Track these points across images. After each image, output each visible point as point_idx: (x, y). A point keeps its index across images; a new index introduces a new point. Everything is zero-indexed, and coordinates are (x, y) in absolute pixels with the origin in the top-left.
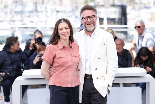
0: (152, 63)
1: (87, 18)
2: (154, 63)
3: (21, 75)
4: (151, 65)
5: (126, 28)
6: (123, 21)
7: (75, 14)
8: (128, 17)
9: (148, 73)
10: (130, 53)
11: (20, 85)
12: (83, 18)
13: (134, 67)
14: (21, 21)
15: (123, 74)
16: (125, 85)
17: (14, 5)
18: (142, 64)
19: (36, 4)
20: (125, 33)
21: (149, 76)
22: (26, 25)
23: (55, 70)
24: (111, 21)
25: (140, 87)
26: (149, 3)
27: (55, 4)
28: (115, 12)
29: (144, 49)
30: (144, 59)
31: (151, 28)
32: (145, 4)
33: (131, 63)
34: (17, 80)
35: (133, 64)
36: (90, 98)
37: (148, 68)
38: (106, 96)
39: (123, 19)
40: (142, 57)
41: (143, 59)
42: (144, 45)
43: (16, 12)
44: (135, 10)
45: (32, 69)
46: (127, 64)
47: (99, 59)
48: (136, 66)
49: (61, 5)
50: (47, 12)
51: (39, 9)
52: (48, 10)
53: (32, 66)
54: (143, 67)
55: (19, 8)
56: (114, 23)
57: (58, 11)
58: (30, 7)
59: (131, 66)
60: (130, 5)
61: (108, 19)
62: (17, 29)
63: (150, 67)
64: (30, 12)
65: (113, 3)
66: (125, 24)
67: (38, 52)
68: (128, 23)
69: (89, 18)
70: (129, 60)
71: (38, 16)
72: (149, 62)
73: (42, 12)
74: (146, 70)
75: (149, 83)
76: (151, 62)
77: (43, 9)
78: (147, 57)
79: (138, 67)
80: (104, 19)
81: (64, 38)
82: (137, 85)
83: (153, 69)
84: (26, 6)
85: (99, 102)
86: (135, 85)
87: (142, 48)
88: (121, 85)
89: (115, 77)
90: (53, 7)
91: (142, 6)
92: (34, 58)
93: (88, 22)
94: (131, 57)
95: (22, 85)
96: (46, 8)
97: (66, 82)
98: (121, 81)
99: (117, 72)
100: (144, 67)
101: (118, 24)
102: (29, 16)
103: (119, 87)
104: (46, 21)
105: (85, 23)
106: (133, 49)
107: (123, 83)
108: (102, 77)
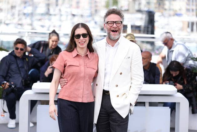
0: (184, 80)
2: (185, 79)
4: (182, 82)
5: (153, 38)
6: (150, 30)
7: (93, 19)
8: (156, 24)
9: (178, 91)
10: (158, 67)
11: (29, 100)
13: (162, 83)
14: (31, 25)
15: (149, 91)
16: (151, 104)
17: (23, 6)
18: (171, 80)
19: (48, 5)
20: (152, 44)
21: (180, 95)
22: (35, 30)
23: (67, 82)
24: (136, 28)
25: (169, 107)
26: (180, 10)
27: (71, 6)
28: (141, 19)
30: (174, 75)
31: (182, 39)
32: (176, 11)
33: (159, 79)
34: (25, 94)
36: (109, 118)
37: (178, 85)
39: (150, 26)
40: (171, 72)
41: (172, 75)
43: (24, 14)
44: (164, 17)
46: (154, 80)
47: (121, 74)
48: (164, 83)
49: (78, 7)
50: (61, 15)
51: (51, 12)
52: (63, 13)
53: (43, 79)
54: (172, 85)
55: (29, 10)
56: (140, 31)
57: (74, 15)
58: (42, 9)
59: (158, 83)
60: (159, 11)
61: (132, 27)
62: (26, 34)
63: (181, 84)
64: (42, 14)
65: (139, 8)
66: (153, 33)
67: (50, 62)
68: (155, 32)
69: (115, 23)
70: (156, 76)
71: (50, 20)
72: (180, 78)
73: (55, 15)
74: (176, 88)
75: (179, 103)
76: (182, 79)
77: (57, 11)
79: (167, 84)
80: (128, 26)
81: (81, 46)
83: (184, 87)
84: (36, 7)
85: (118, 123)
88: (147, 105)
89: (140, 95)
90: (69, 10)
91: (172, 13)
93: (113, 27)
94: (159, 72)
95: (31, 100)
96: (60, 10)
98: (147, 100)
99: (142, 89)
100: (173, 84)
101: (144, 33)
102: (40, 20)
103: (144, 107)
104: (60, 26)
105: (110, 28)
106: (161, 62)
107: (149, 102)
108: (124, 94)
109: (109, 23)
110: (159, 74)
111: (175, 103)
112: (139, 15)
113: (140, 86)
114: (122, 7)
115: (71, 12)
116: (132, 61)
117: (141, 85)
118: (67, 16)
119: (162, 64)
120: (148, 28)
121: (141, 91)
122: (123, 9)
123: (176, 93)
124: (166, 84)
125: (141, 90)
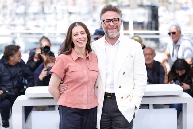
1: (109, 21)
3: (23, 93)
4: (189, 81)
5: (158, 34)
6: (154, 26)
7: (92, 17)
8: (160, 20)
9: (185, 91)
10: (163, 65)
11: (23, 106)
12: (104, 20)
14: (24, 25)
16: (156, 106)
17: (15, 5)
19: (42, 3)
20: (157, 41)
21: (187, 95)
22: (29, 30)
23: (67, 87)
24: (139, 25)
25: (175, 109)
26: (186, 3)
27: (67, 3)
28: (144, 14)
29: (180, 61)
30: (180, 74)
31: (189, 34)
32: (181, 4)
34: (20, 99)
35: (166, 80)
36: (111, 123)
37: (185, 85)
38: (132, 121)
39: (154, 22)
40: (177, 72)
42: (180, 56)
43: (17, 14)
44: (169, 11)
45: (38, 86)
46: (159, 80)
47: (124, 74)
48: (169, 83)
49: (74, 4)
50: (57, 14)
51: (46, 10)
52: (59, 11)
53: (37, 83)
54: (178, 84)
55: (21, 9)
56: (143, 28)
57: (70, 13)
58: (35, 7)
59: (163, 83)
60: (163, 5)
61: (134, 23)
62: (18, 35)
64: (35, 14)
65: (141, 3)
66: (157, 29)
67: (45, 65)
68: (160, 28)
69: (112, 21)
70: (161, 75)
71: (45, 19)
73: (50, 14)
74: (183, 88)
75: (186, 104)
76: (190, 78)
77: (52, 10)
78: (184, 72)
80: (129, 23)
81: (80, 46)
82: (171, 106)
83: (191, 86)
84: (30, 6)
86: (169, 106)
87: (178, 60)
88: (151, 107)
89: (144, 97)
90: (65, 8)
91: (178, 6)
92: (40, 72)
93: (110, 26)
95: (25, 106)
96: (55, 8)
97: (79, 102)
98: (151, 102)
100: (180, 83)
101: (147, 29)
102: (34, 19)
103: (148, 109)
104: (56, 25)
105: (107, 27)
106: (167, 61)
107: (153, 104)
108: (128, 96)
109: (105, 21)
110: (164, 73)
111: (182, 104)
112: (142, 11)
113: (144, 88)
114: (122, 2)
115: (67, 10)
116: (135, 60)
117: (145, 86)
118: (63, 14)
119: (168, 62)
120: (152, 23)
121: (145, 93)
122: (124, 4)
123: (183, 93)
124: (172, 83)
125: (145, 91)
